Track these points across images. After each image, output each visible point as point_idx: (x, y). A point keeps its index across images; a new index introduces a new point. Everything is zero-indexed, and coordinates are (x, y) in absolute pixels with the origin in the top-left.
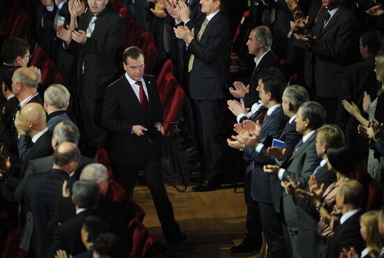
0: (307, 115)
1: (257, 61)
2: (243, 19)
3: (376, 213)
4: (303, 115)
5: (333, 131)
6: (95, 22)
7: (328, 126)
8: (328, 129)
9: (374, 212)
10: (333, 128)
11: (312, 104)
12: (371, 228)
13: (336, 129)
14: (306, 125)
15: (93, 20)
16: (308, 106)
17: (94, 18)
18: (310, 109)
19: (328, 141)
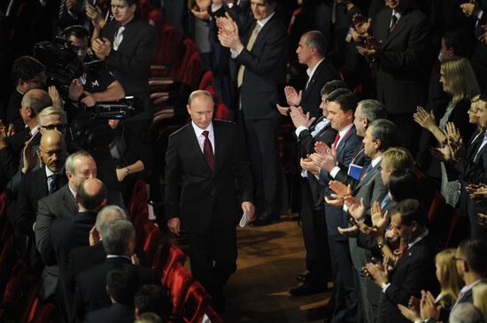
0: (377, 136)
1: (311, 73)
2: (293, 18)
3: (452, 251)
4: (373, 135)
5: (400, 153)
6: (123, 33)
7: (394, 149)
8: (394, 152)
9: (451, 250)
10: (400, 150)
11: (384, 123)
12: (445, 269)
13: (403, 152)
14: (376, 147)
15: (120, 31)
16: (379, 125)
17: (122, 29)
18: (382, 129)
19: (395, 167)
